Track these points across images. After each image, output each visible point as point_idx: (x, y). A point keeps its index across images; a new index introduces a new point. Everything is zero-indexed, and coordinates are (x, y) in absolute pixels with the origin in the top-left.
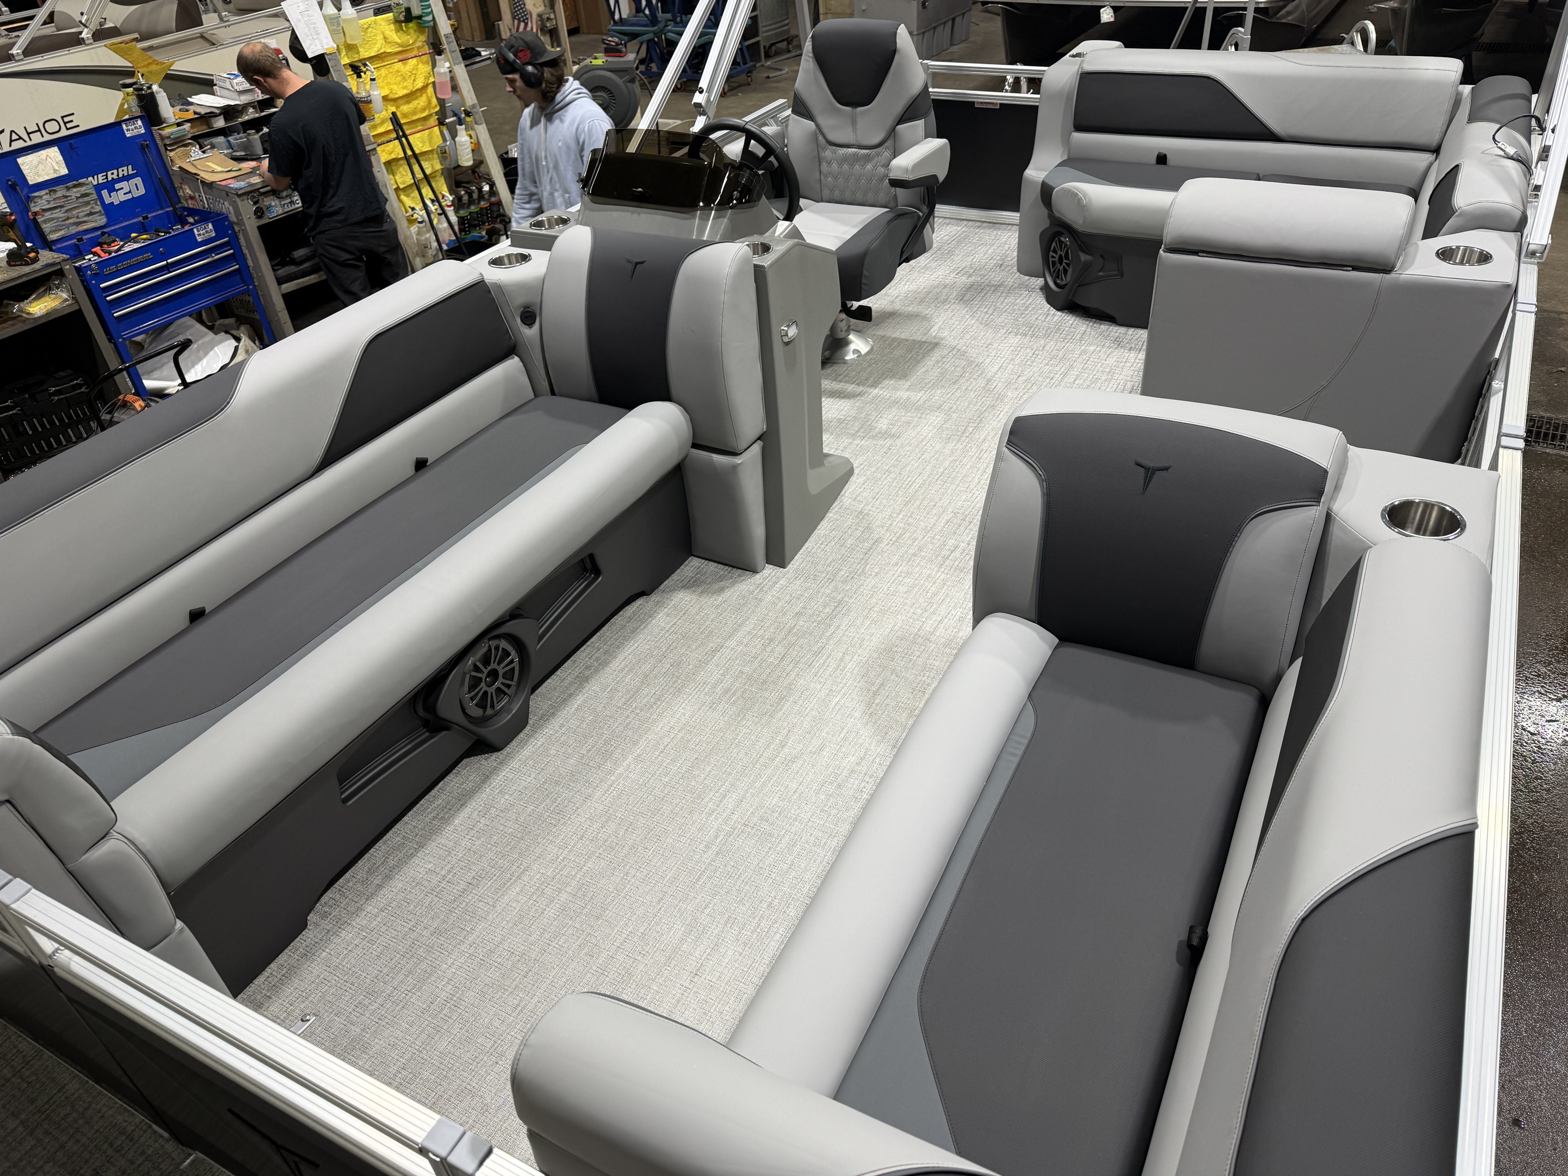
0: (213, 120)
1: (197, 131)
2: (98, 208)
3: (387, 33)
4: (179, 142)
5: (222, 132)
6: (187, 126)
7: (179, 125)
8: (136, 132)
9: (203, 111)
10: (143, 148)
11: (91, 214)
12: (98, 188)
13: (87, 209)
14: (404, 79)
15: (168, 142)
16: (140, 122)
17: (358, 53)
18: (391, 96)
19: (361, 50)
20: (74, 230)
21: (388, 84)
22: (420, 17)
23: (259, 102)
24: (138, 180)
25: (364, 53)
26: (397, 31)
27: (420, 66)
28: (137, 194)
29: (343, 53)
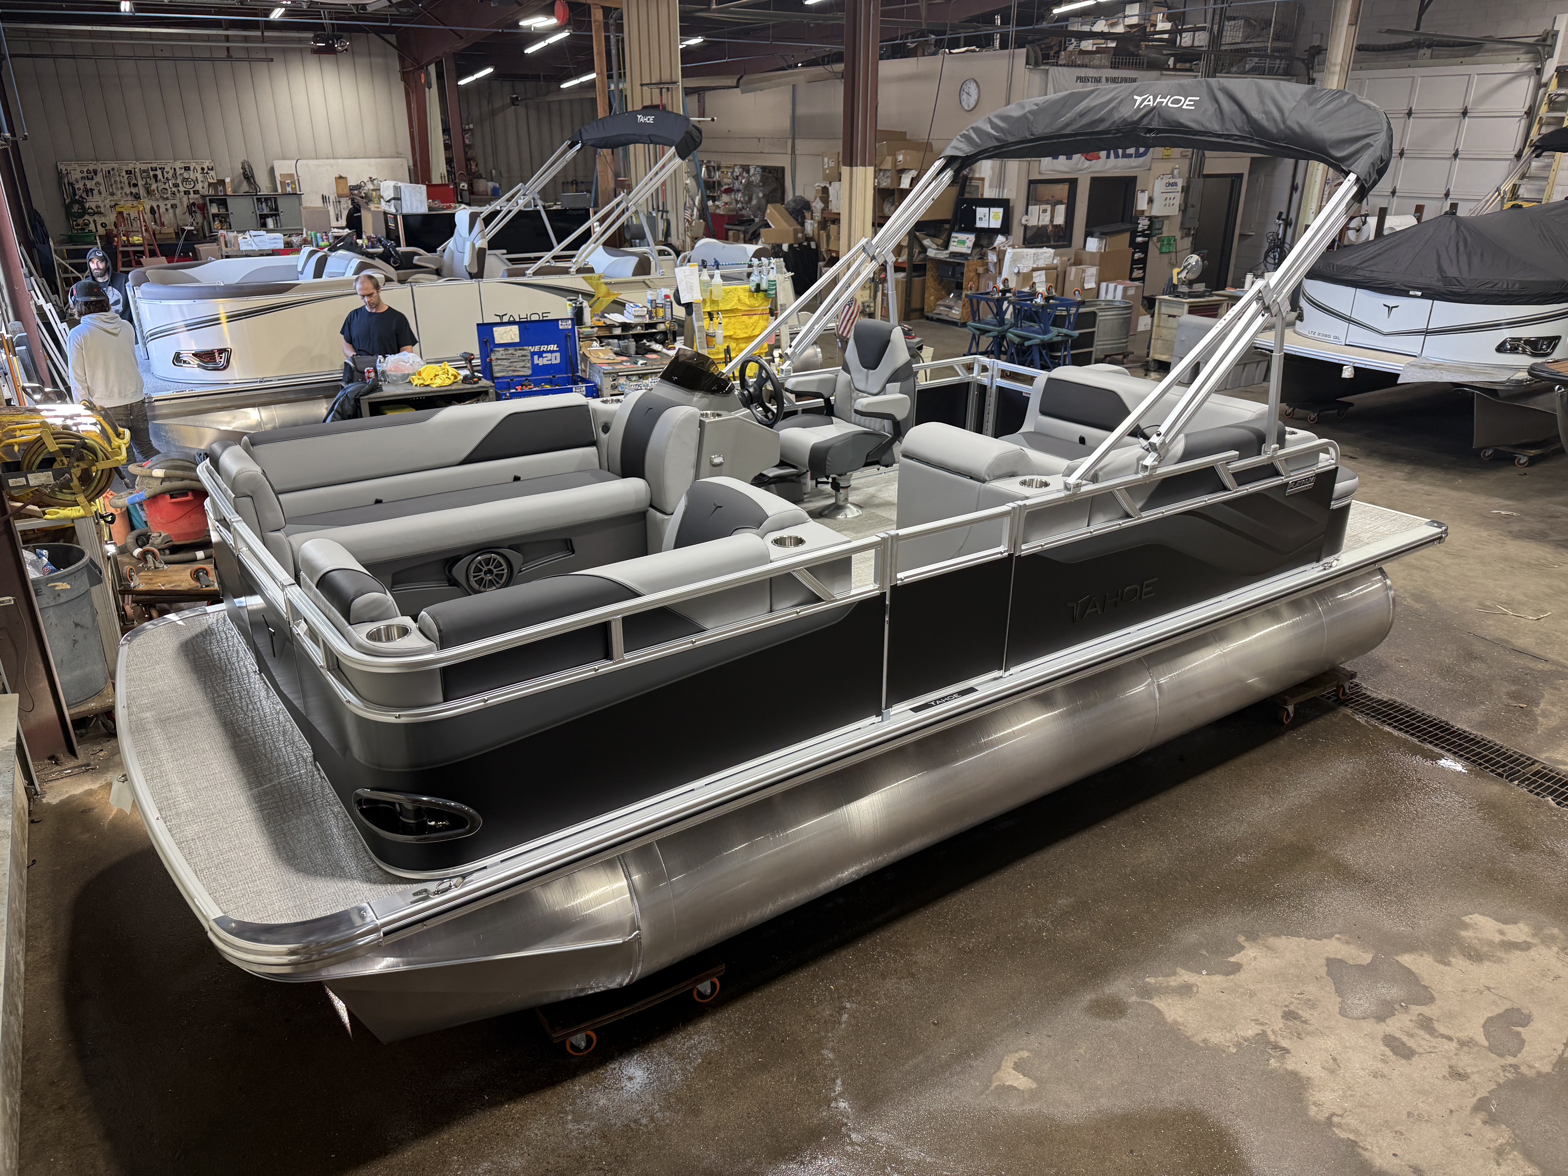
0: (614, 329)
1: (601, 334)
2: (529, 365)
3: (742, 297)
4: (589, 338)
5: (618, 337)
6: (596, 329)
7: (592, 327)
8: (566, 327)
9: (608, 322)
10: (567, 336)
11: (524, 367)
12: (533, 354)
13: (522, 364)
14: (747, 327)
15: (581, 336)
16: (570, 322)
17: (718, 306)
18: (734, 336)
19: (721, 304)
20: (511, 374)
21: (735, 328)
22: (766, 291)
23: (646, 324)
24: (558, 355)
25: (722, 307)
26: (749, 297)
27: (761, 321)
28: (554, 362)
29: (708, 304)
